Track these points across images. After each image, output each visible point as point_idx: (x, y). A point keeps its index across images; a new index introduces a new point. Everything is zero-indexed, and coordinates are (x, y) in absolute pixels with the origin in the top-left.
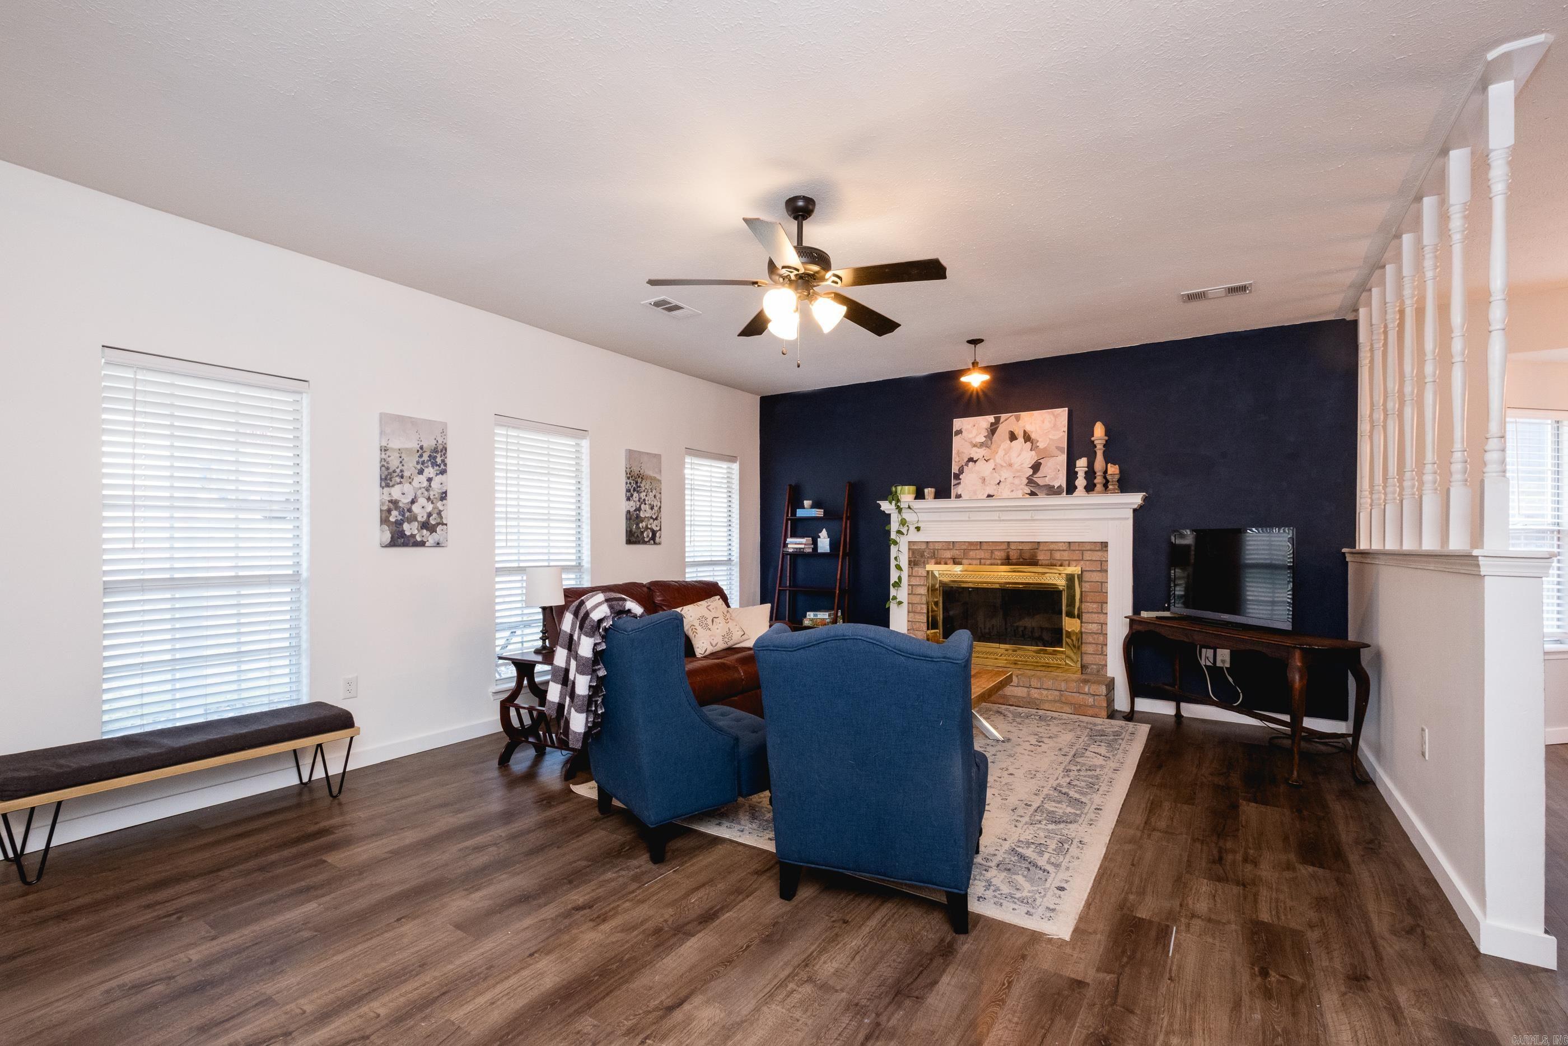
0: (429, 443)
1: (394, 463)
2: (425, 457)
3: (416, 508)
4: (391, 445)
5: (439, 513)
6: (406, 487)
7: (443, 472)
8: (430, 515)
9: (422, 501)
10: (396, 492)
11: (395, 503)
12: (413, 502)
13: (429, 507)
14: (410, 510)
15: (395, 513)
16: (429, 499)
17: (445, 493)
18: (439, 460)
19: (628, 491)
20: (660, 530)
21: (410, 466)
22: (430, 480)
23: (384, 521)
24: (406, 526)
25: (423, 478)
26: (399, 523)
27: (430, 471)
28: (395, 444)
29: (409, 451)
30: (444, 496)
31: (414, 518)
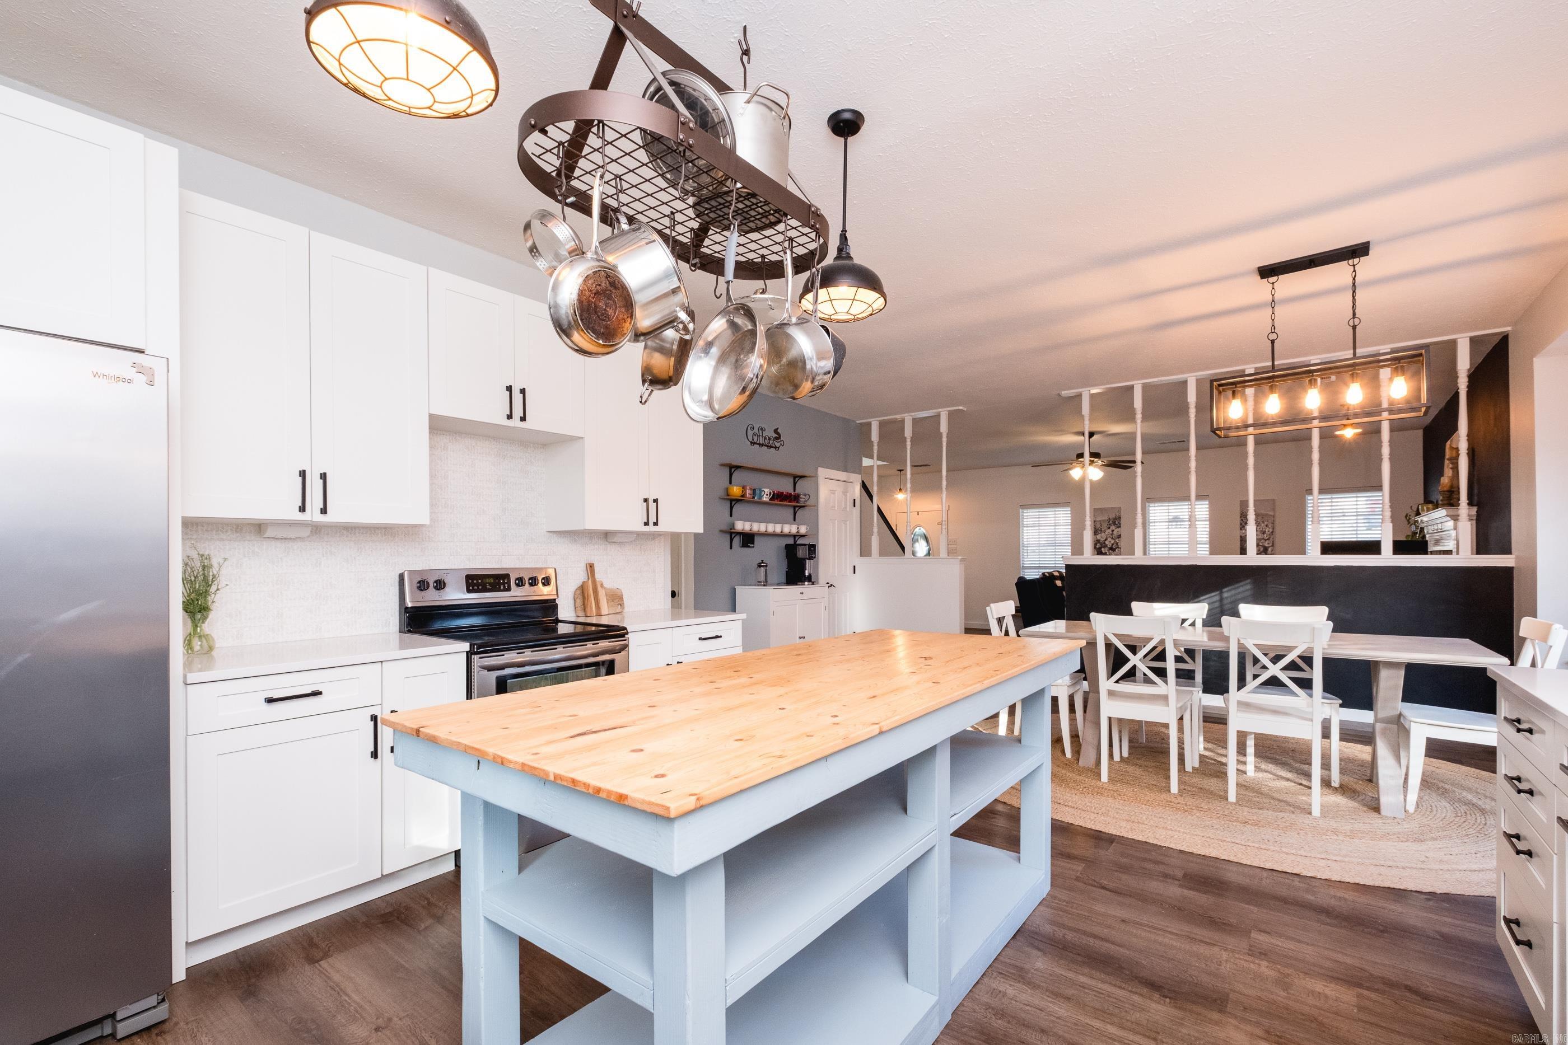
0: (1112, 516)
1: (1098, 526)
2: (1111, 522)
3: (1107, 542)
4: (1097, 519)
5: (1117, 544)
6: (1103, 534)
7: (1119, 527)
8: (1113, 544)
9: (1109, 539)
10: (1099, 537)
11: (1098, 541)
12: (1106, 540)
13: (1113, 542)
14: (1105, 543)
15: (1098, 544)
16: (1112, 538)
17: (1120, 535)
18: (1117, 522)
19: (1241, 524)
20: (1273, 546)
21: (1105, 525)
22: (1113, 531)
23: (1095, 548)
24: (1103, 549)
25: (1110, 530)
26: (1100, 548)
27: (1113, 527)
28: (1098, 519)
29: (1104, 521)
30: (1119, 536)
31: (1106, 546)
